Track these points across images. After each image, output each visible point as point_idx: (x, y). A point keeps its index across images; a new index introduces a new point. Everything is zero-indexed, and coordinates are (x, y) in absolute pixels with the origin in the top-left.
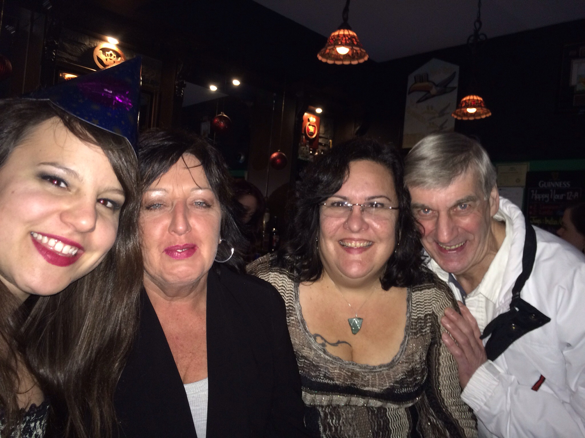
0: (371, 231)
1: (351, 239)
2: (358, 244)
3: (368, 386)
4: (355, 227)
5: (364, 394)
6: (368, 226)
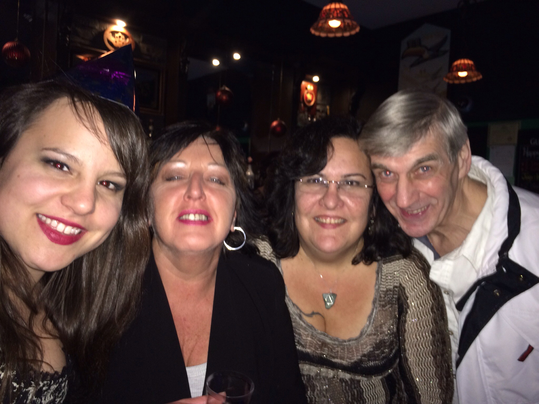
0: (345, 209)
1: (326, 217)
2: (333, 221)
3: (337, 358)
4: (331, 204)
5: (334, 366)
6: (343, 204)
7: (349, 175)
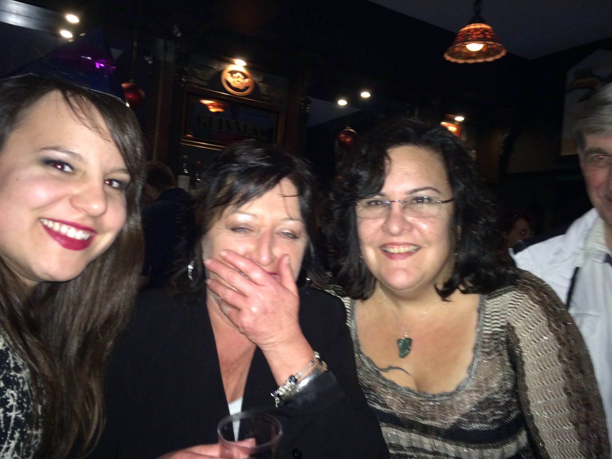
0: (416, 232)
1: (394, 244)
4: (395, 228)
6: (412, 227)
7: (416, 191)
